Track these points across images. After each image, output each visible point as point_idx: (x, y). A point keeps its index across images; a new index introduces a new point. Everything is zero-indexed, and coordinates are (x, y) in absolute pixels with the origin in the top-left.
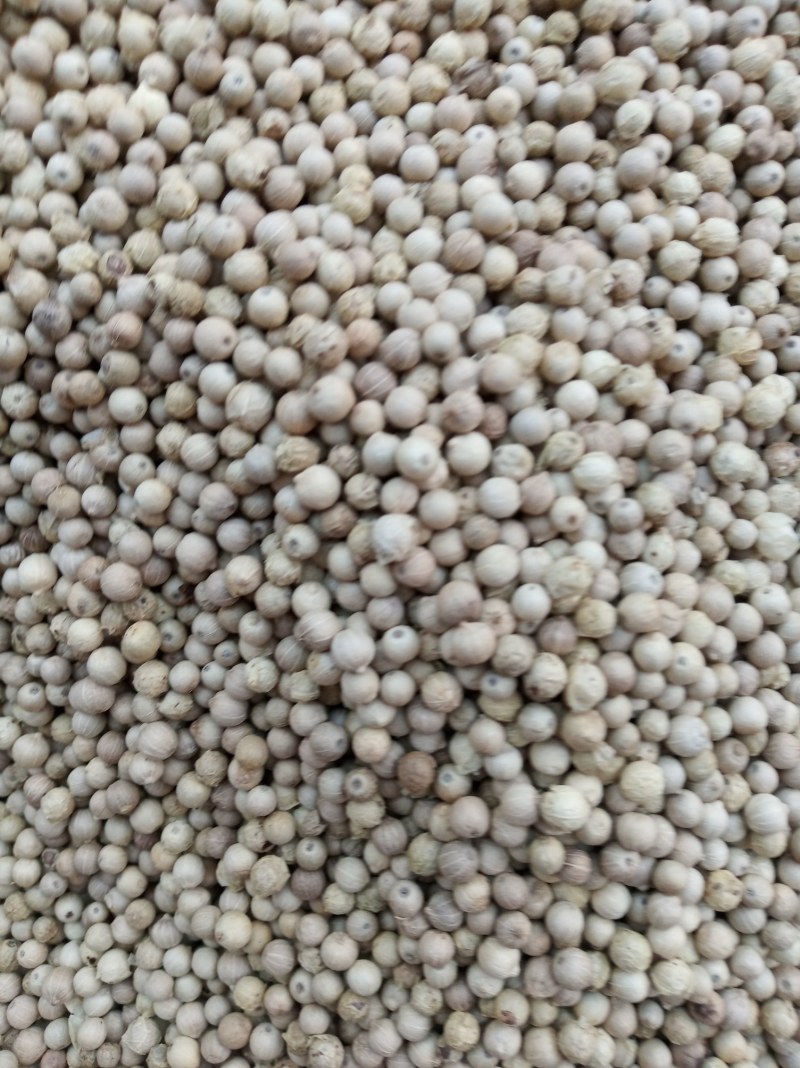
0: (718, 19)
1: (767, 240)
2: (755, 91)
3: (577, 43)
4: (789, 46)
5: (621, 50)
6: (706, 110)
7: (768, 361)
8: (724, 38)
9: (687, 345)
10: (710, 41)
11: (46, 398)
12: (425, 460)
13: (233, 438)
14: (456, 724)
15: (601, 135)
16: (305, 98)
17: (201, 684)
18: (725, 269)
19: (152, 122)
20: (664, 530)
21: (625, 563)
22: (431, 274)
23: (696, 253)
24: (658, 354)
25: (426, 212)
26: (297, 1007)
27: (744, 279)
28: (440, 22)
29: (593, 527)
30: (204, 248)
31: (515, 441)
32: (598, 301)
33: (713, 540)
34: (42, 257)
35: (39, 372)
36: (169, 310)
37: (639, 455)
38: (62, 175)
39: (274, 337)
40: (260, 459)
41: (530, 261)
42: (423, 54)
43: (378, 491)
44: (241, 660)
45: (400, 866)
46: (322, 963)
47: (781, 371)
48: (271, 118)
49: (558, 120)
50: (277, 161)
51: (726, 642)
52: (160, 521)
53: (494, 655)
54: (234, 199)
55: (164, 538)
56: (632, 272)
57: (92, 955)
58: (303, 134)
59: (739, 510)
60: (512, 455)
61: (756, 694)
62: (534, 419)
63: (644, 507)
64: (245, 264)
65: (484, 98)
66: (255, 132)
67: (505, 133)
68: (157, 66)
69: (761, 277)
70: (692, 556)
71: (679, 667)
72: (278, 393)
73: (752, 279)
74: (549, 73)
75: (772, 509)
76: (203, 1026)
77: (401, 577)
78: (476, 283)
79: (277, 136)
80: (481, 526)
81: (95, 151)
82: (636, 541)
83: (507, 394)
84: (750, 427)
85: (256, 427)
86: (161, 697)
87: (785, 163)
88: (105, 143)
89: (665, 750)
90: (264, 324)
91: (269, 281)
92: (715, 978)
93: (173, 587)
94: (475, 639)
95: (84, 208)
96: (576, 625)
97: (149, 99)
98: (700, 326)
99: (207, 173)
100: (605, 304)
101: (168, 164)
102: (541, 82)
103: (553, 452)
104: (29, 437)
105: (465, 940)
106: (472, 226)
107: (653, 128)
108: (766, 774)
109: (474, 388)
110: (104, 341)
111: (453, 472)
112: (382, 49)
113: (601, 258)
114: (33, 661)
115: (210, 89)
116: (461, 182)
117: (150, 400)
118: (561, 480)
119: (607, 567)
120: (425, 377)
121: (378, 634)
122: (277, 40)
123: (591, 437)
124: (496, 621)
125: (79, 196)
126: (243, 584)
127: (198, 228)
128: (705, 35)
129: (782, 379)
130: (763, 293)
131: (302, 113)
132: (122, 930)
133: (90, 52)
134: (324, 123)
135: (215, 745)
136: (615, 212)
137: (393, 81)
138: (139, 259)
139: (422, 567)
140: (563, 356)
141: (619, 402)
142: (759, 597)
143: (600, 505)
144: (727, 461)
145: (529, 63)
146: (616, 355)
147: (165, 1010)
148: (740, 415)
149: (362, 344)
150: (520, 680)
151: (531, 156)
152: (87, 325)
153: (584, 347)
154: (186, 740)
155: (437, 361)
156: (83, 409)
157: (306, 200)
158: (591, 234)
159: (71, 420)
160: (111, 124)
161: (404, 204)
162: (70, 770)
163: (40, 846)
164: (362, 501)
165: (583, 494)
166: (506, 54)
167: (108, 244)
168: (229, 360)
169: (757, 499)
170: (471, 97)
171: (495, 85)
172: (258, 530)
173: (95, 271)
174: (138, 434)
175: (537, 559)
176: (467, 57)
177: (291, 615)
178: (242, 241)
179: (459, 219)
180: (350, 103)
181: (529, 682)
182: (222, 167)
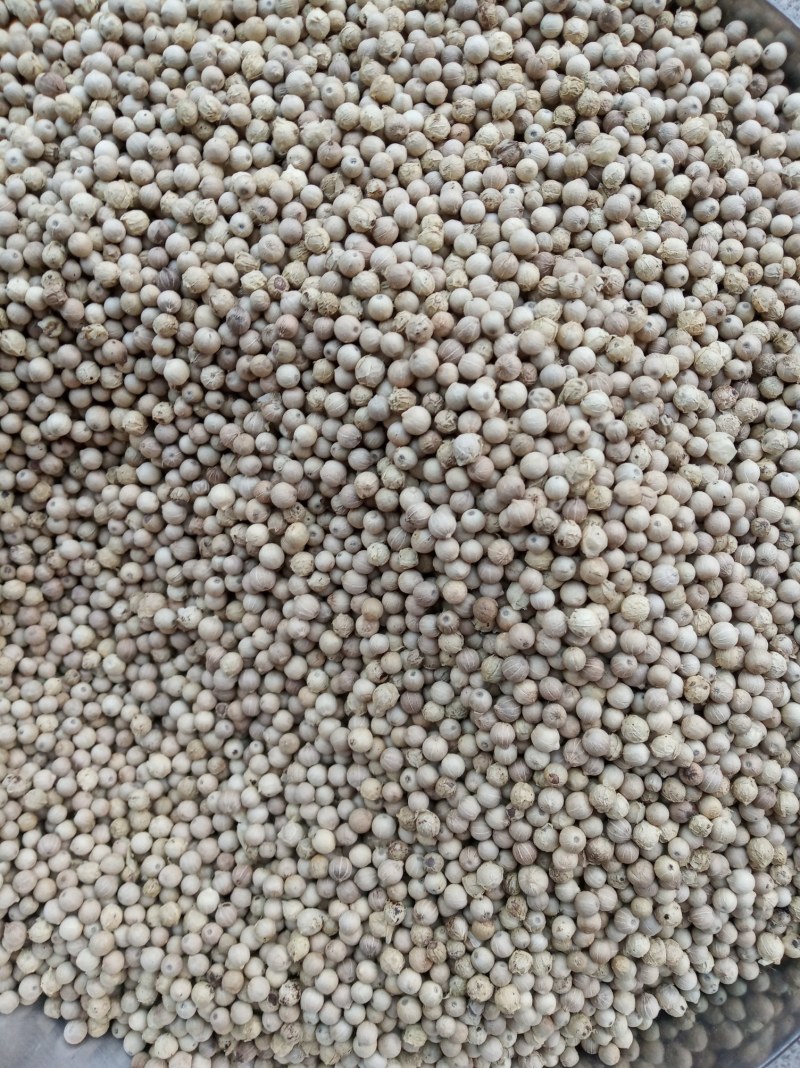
0: (671, 103)
1: (709, 252)
2: (697, 151)
3: (575, 125)
4: (719, 120)
5: (604, 129)
6: (663, 166)
7: (712, 332)
8: (674, 117)
9: (657, 323)
10: (666, 119)
11: (231, 375)
12: (486, 396)
13: (360, 393)
14: (511, 575)
15: (593, 187)
16: (396, 171)
17: (336, 566)
18: (680, 272)
19: (298, 189)
20: (643, 442)
21: (618, 464)
22: (485, 282)
23: (660, 262)
24: (635, 329)
25: (479, 242)
26: (405, 795)
27: (693, 279)
28: (482, 116)
29: (596, 440)
30: (338, 272)
31: (542, 386)
32: (593, 295)
33: (677, 449)
34: (230, 280)
35: (228, 357)
36: (317, 312)
37: (626, 395)
38: (241, 226)
39: (384, 326)
40: (379, 404)
41: (549, 271)
42: (472, 138)
43: (456, 420)
44: (363, 548)
45: (476, 680)
46: (424, 758)
47: (722, 338)
48: (374, 185)
49: (564, 178)
50: (380, 214)
51: (688, 516)
52: (307, 453)
53: (535, 519)
54: (353, 239)
55: (312, 465)
56: (617, 276)
57: (254, 778)
58: (395, 195)
59: (694, 431)
60: (541, 394)
61: (713, 553)
62: (555, 371)
63: (628, 426)
64: (366, 280)
65: (515, 166)
66: (364, 194)
67: (528, 189)
68: (300, 153)
69: (706, 276)
70: (663, 460)
71: (655, 528)
72: (388, 361)
73: (700, 278)
74: (558, 146)
75: (718, 429)
76: (337, 821)
77: (471, 474)
78: (514, 287)
79: (379, 197)
80: (523, 440)
81: (263, 210)
82: (624, 448)
83: (537, 356)
84: (700, 376)
85: (374, 384)
86: (309, 576)
87: (720, 199)
88: (270, 205)
89: (651, 588)
90: (377, 318)
91: (380, 291)
92: (696, 753)
93: (316, 501)
94: (521, 510)
95: (255, 248)
96: (586, 503)
97: (294, 175)
98: (664, 310)
99: (336, 223)
100: (600, 298)
101: (308, 219)
102: (551, 153)
103: (567, 391)
104: (219, 403)
105: (522, 727)
106: (510, 250)
107: (628, 180)
108: (723, 610)
109: (515, 352)
110: (273, 334)
111: (503, 408)
112: (444, 136)
113: (596, 268)
114: (217, 560)
115: (333, 167)
116: (501, 222)
117: (302, 372)
118: (574, 410)
119: (605, 466)
120: (483, 348)
121: (458, 516)
122: (374, 134)
123: (591, 382)
124: (535, 499)
125: (251, 240)
126: (368, 488)
127: (334, 258)
128: (662, 115)
129: (722, 344)
130: (707, 287)
131: (394, 180)
132: (277, 757)
133: (253, 145)
134: (409, 187)
135: (346, 610)
136: (604, 237)
137: (453, 157)
138: (293, 280)
139: (485, 468)
140: (572, 331)
141: (610, 360)
142: (711, 488)
143: (600, 425)
144: (684, 396)
145: (543, 141)
146: (606, 330)
147: (309, 812)
148: (692, 367)
149: (442, 326)
150: (551, 537)
151: (546, 204)
152: (260, 325)
153: (585, 325)
154: (325, 608)
155: (489, 336)
156: (257, 380)
157: (399, 239)
158: (589, 253)
159: (247, 390)
160: (272, 193)
161: (465, 238)
162: (239, 640)
163: (215, 701)
164: (446, 426)
165: (588, 418)
166: (528, 135)
167: (272, 270)
168: (357, 343)
169: (707, 424)
170: (504, 166)
171: (522, 157)
172: (374, 456)
173: (265, 289)
174: (296, 395)
175: (560, 461)
176: (502, 138)
177: (399, 510)
178: (363, 266)
179: (501, 246)
180: (425, 172)
181: (557, 538)
182: (345, 219)
